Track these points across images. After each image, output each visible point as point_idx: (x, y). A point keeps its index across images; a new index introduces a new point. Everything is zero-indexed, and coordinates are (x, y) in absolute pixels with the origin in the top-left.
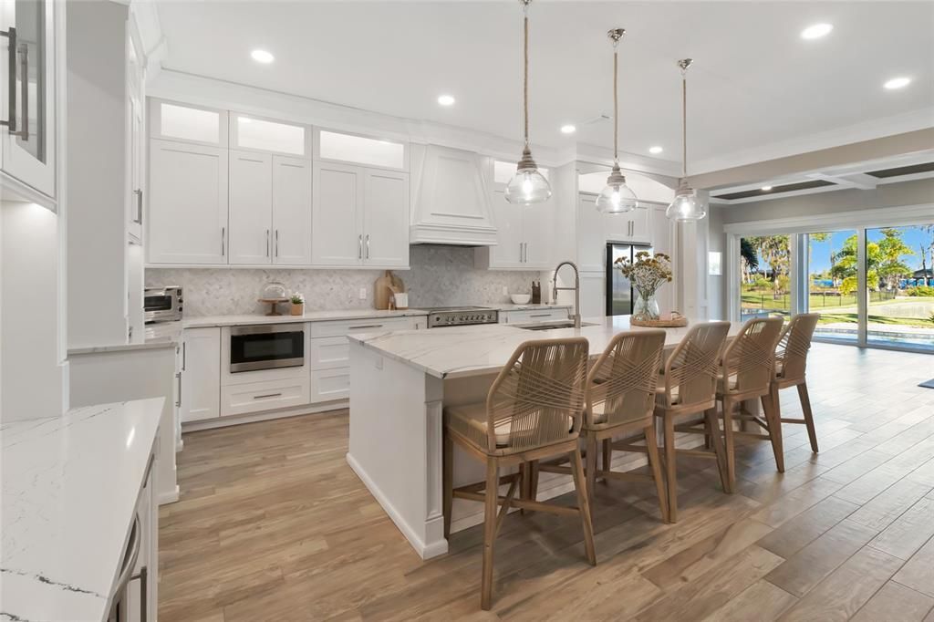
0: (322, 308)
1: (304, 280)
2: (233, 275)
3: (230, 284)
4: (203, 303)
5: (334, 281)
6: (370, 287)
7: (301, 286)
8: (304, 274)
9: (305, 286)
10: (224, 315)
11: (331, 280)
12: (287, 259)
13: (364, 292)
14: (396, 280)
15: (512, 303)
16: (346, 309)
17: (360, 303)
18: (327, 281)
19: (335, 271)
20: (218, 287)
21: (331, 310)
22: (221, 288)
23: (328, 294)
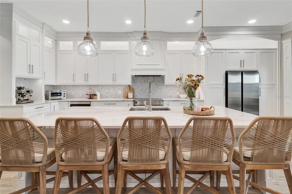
0: (107, 97)
1: (102, 88)
2: (82, 87)
3: (81, 89)
4: (75, 94)
5: (111, 89)
6: (122, 90)
7: (101, 90)
8: (102, 86)
9: (102, 90)
10: (80, 98)
11: (110, 88)
12: (91, 82)
13: (120, 92)
14: (131, 88)
15: (180, 98)
16: (114, 98)
17: (119, 96)
18: (109, 89)
19: (111, 85)
20: (78, 90)
21: (110, 98)
22: (79, 90)
23: (109, 93)
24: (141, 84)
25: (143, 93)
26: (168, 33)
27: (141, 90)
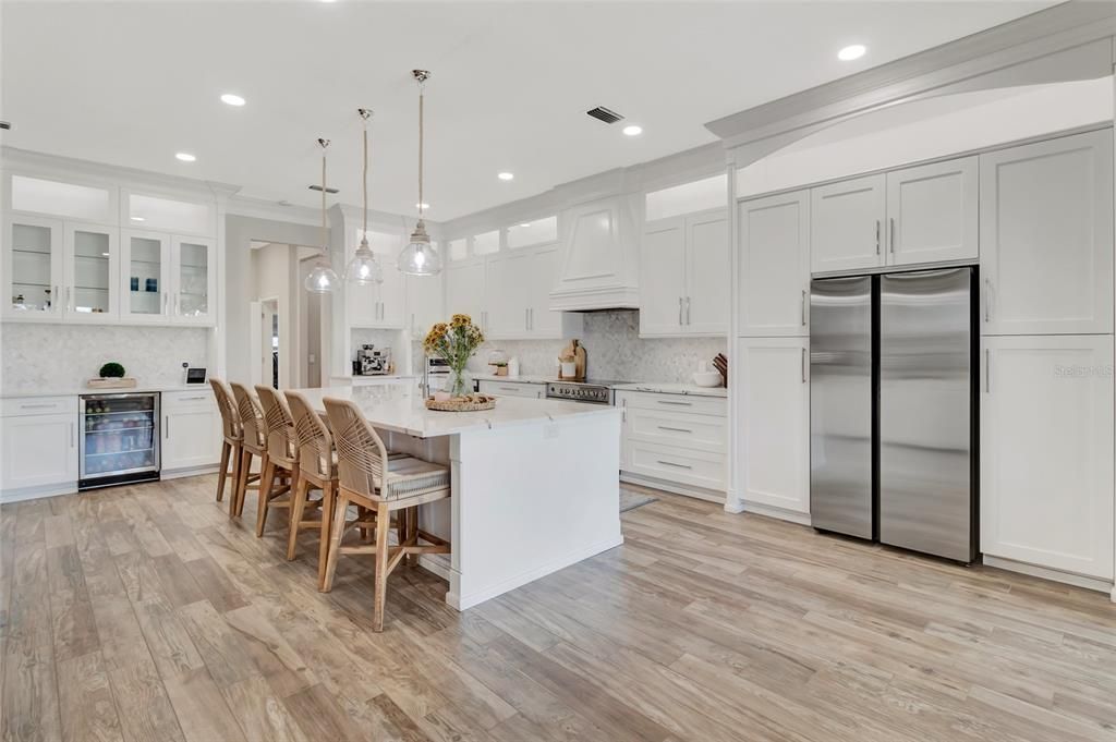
24: (604, 336)
25: (608, 363)
26: (639, 166)
27: (604, 356)
